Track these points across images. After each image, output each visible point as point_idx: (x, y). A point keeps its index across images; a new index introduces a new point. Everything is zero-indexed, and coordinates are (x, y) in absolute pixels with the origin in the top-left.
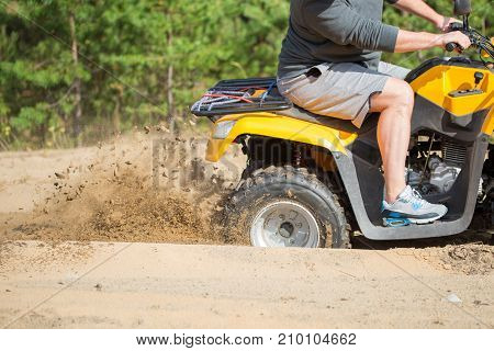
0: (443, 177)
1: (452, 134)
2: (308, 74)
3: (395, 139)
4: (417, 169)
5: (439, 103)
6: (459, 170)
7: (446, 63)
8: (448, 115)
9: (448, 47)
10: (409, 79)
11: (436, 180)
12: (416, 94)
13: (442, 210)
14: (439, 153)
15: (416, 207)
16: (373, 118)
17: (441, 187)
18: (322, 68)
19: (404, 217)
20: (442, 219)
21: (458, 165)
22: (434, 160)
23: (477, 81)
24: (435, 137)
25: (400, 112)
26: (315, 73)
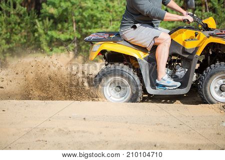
0: (181, 72)
1: (187, 56)
2: (132, 27)
3: (162, 56)
4: (171, 69)
5: (181, 44)
6: (187, 70)
7: (185, 28)
8: (184, 48)
9: (184, 21)
10: (170, 34)
11: (178, 74)
12: (172, 40)
13: (179, 84)
14: (180, 64)
15: (169, 82)
16: (155, 47)
17: (179, 76)
18: (137, 25)
19: (164, 86)
20: (178, 88)
21: (187, 68)
22: (178, 66)
23: (196, 35)
24: (179, 57)
25: (165, 45)
26: (135, 27)
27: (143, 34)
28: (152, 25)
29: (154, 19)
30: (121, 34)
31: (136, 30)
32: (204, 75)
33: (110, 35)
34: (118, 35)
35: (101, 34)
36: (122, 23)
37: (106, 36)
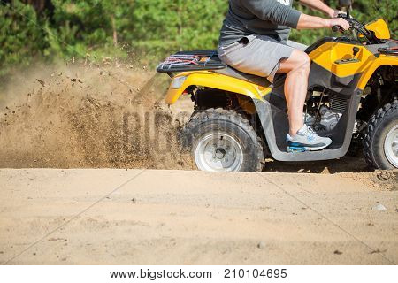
0: (330, 119)
1: (338, 90)
2: (240, 42)
3: (297, 92)
4: (312, 114)
5: (329, 68)
6: (340, 115)
7: (335, 41)
8: (334, 76)
10: (308, 51)
11: (325, 122)
12: (312, 62)
13: (328, 141)
14: (327, 104)
15: (310, 139)
16: (281, 77)
17: (328, 126)
18: (250, 38)
19: (302, 146)
20: (328, 148)
21: (340, 112)
22: (323, 108)
23: (355, 53)
24: (325, 92)
25: (300, 73)
26: (245, 41)
27: (260, 53)
28: (276, 38)
29: (279, 27)
30: (220, 55)
31: (248, 45)
32: (373, 124)
33: (200, 58)
34: (215, 56)
35: (186, 57)
36: (223, 35)
37: (195, 60)
